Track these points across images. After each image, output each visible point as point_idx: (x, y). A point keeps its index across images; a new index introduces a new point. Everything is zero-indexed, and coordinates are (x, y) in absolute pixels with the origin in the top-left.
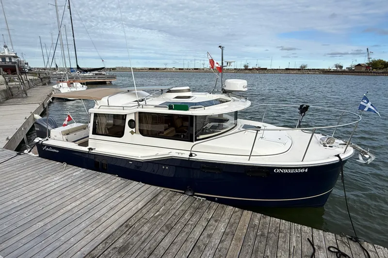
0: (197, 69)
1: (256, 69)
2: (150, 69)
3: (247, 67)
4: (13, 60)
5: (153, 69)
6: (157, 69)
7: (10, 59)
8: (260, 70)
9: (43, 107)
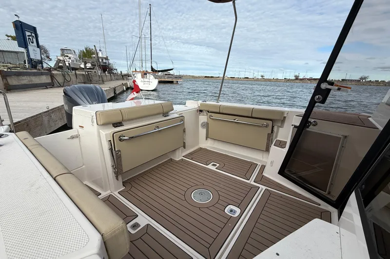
0: (247, 78)
1: (308, 79)
2: (205, 77)
3: (298, 77)
4: (104, 61)
5: (209, 77)
6: (212, 77)
7: (102, 60)
8: (312, 80)
9: (115, 93)
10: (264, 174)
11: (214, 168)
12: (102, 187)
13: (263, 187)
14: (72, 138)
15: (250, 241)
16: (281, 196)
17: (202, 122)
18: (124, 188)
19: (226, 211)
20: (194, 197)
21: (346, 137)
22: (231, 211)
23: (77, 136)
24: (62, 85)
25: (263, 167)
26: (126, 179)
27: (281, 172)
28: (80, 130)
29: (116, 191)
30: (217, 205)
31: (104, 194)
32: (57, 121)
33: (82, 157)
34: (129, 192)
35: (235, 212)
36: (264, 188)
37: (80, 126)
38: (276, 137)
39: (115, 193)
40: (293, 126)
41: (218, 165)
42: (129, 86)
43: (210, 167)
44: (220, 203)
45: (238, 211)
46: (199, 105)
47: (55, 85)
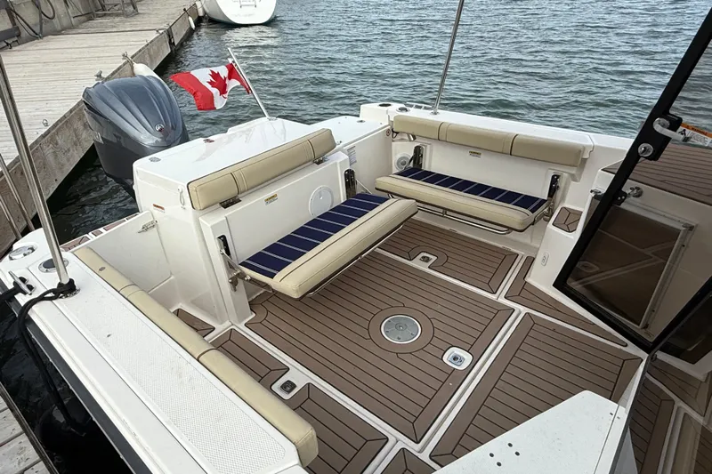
9: (172, 44)
10: (529, 280)
11: (424, 267)
12: (214, 317)
13: (521, 308)
14: (145, 228)
15: (472, 430)
16: (555, 329)
17: (399, 156)
18: (254, 315)
19: (445, 359)
20: (386, 332)
21: (691, 228)
22: (455, 358)
23: (153, 225)
24: (37, 30)
25: (530, 262)
26: (254, 297)
27: (560, 284)
28: (156, 212)
29: (240, 322)
30: (429, 348)
31: (220, 328)
32: (69, 150)
33: (168, 261)
34: (265, 322)
35: (462, 360)
36: (524, 310)
37: (155, 206)
38: (563, 199)
39: (239, 326)
40: (593, 195)
41: (434, 258)
42: (201, 14)
43: (417, 264)
44: (435, 343)
45: (468, 358)
46: (392, 119)
47: (24, 34)
